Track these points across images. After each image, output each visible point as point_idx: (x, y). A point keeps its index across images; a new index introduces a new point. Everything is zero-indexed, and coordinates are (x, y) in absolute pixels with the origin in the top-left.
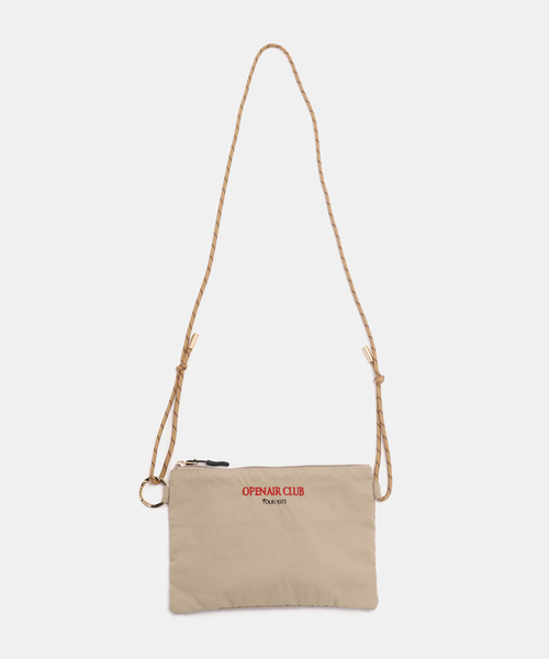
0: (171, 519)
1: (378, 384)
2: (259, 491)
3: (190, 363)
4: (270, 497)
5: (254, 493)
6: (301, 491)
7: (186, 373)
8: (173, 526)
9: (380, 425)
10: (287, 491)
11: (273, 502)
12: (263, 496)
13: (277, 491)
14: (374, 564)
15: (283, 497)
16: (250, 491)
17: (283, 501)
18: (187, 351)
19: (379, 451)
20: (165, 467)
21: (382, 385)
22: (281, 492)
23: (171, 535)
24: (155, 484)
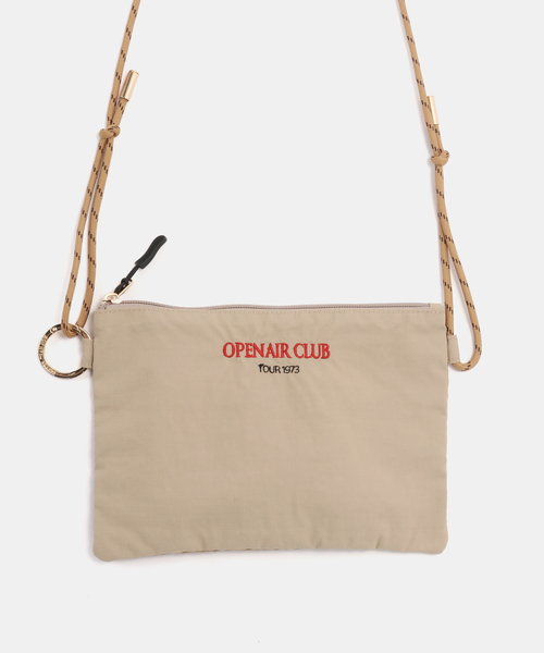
0: (96, 396)
1: (438, 170)
2: (253, 350)
3: (125, 123)
4: (270, 361)
5: (243, 353)
6: (325, 351)
7: (116, 142)
8: (101, 406)
9: (445, 239)
10: (300, 351)
11: (276, 369)
12: (259, 359)
13: (283, 350)
14: (444, 476)
15: (294, 361)
16: (236, 349)
17: (294, 369)
18: (118, 103)
19: (447, 285)
20: (86, 306)
21: (445, 169)
22: (291, 351)
23: (97, 424)
24: (70, 336)
